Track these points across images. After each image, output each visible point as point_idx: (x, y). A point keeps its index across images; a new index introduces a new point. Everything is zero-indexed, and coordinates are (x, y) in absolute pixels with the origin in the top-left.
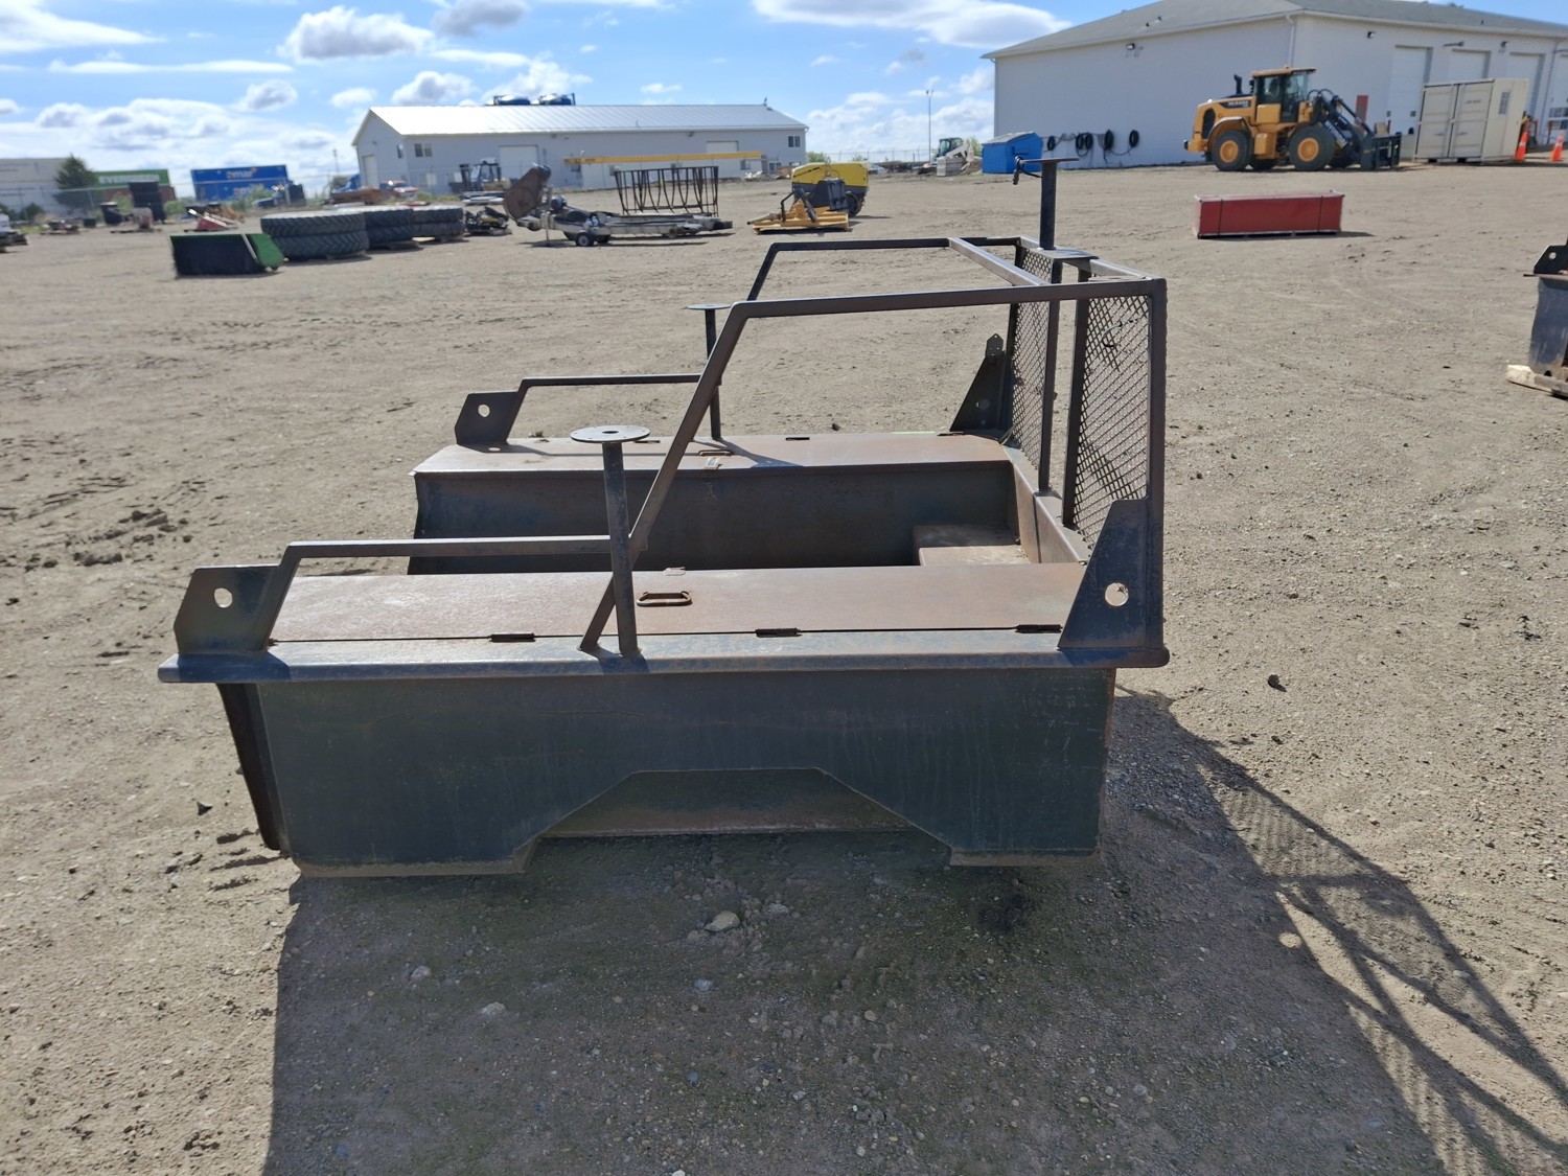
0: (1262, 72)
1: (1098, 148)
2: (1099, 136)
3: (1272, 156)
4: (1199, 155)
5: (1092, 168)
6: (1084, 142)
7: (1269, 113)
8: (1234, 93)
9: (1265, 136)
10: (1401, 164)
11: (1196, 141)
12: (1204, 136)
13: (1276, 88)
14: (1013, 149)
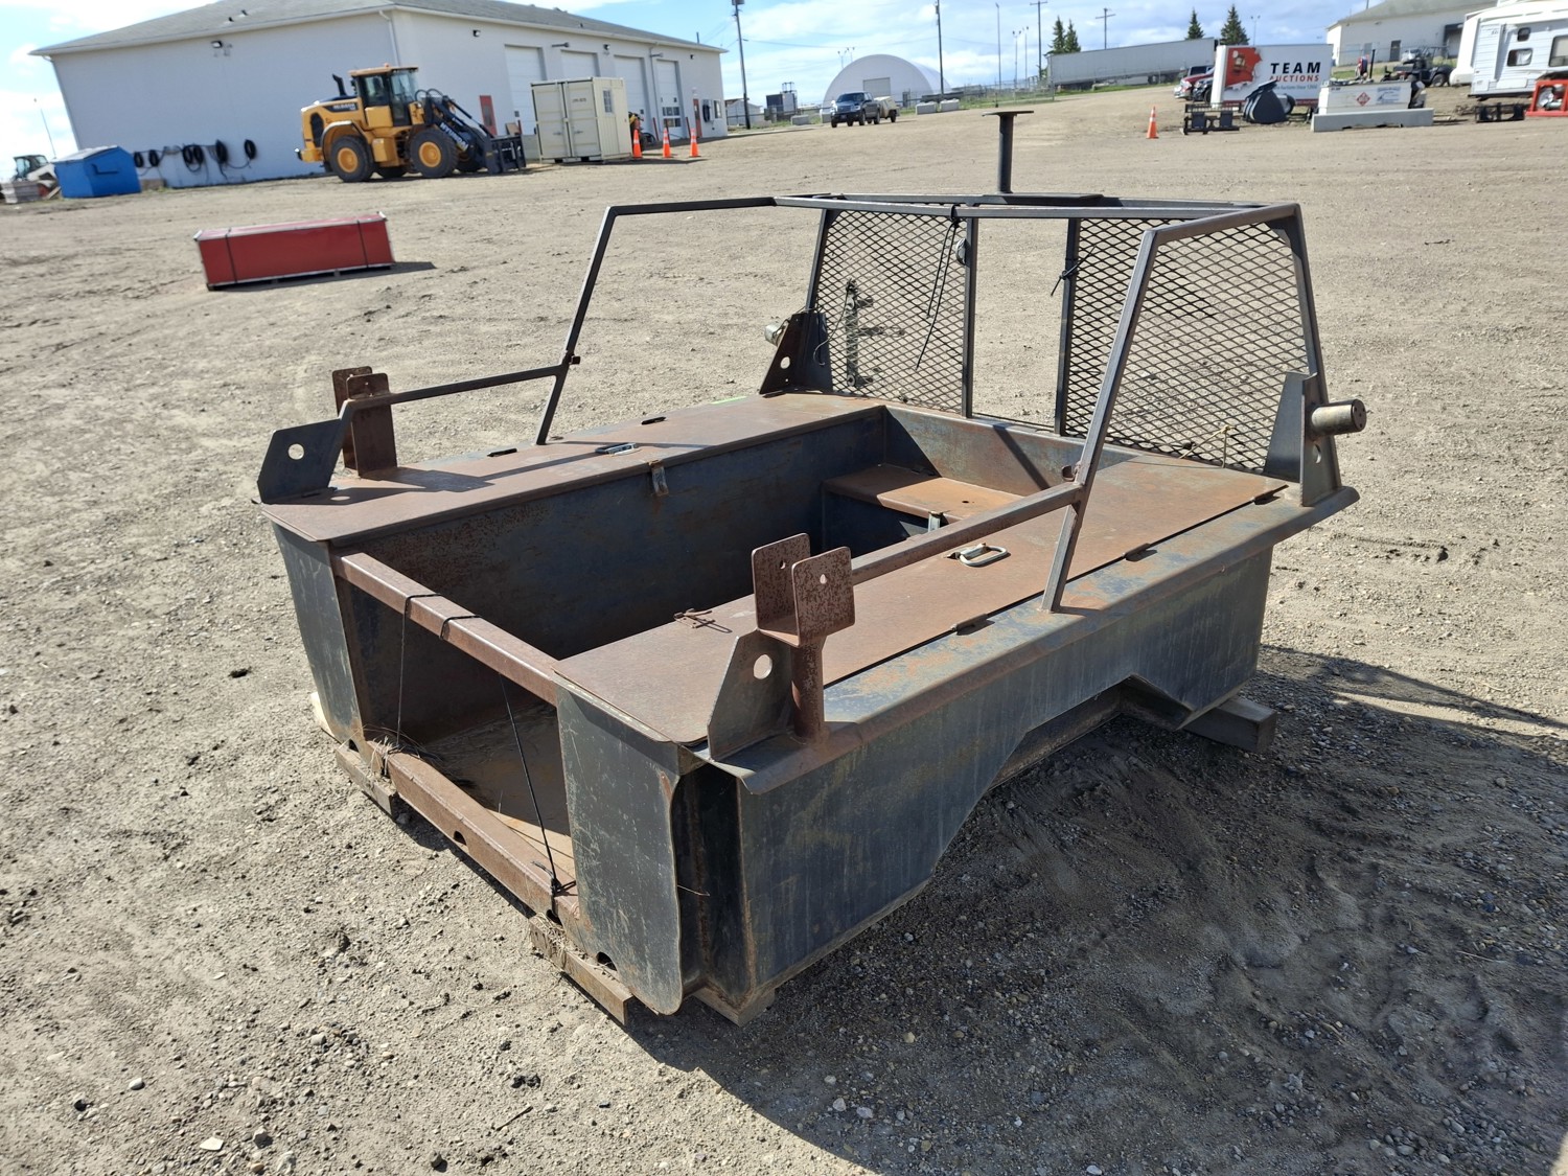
1: (211, 163)
2: (209, 147)
3: (397, 163)
5: (212, 185)
6: (193, 155)
7: (379, 116)
8: (338, 95)
9: (382, 141)
11: (310, 149)
12: (317, 144)
14: (95, 167)
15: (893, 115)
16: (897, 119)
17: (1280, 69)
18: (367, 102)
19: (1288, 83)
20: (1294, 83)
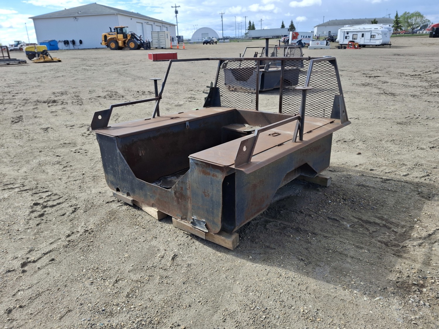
0: (117, 27)
1: (71, 45)
2: (71, 41)
3: (123, 46)
4: (105, 46)
5: (70, 49)
6: (66, 43)
7: (120, 36)
8: (110, 31)
9: (121, 42)
10: (151, 49)
11: (103, 43)
12: (105, 41)
13: (120, 30)
14: (50, 44)
15: (216, 43)
16: (217, 43)
17: (303, 37)
18: (118, 33)
19: (304, 40)
20: (305, 40)
